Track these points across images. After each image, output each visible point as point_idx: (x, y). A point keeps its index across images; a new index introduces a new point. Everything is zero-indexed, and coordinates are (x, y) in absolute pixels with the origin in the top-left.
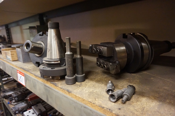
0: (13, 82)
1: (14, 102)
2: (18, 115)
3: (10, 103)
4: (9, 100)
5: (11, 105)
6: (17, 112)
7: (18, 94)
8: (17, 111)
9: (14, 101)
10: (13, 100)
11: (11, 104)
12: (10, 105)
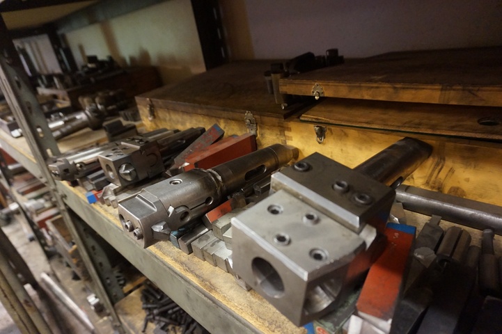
0: (88, 130)
1: (116, 192)
2: (160, 248)
3: (99, 196)
4: (90, 187)
5: (105, 206)
6: (158, 228)
7: (130, 152)
8: (157, 223)
9: (112, 186)
10: (108, 182)
11: (103, 202)
12: (97, 207)
